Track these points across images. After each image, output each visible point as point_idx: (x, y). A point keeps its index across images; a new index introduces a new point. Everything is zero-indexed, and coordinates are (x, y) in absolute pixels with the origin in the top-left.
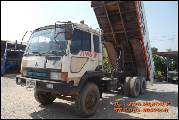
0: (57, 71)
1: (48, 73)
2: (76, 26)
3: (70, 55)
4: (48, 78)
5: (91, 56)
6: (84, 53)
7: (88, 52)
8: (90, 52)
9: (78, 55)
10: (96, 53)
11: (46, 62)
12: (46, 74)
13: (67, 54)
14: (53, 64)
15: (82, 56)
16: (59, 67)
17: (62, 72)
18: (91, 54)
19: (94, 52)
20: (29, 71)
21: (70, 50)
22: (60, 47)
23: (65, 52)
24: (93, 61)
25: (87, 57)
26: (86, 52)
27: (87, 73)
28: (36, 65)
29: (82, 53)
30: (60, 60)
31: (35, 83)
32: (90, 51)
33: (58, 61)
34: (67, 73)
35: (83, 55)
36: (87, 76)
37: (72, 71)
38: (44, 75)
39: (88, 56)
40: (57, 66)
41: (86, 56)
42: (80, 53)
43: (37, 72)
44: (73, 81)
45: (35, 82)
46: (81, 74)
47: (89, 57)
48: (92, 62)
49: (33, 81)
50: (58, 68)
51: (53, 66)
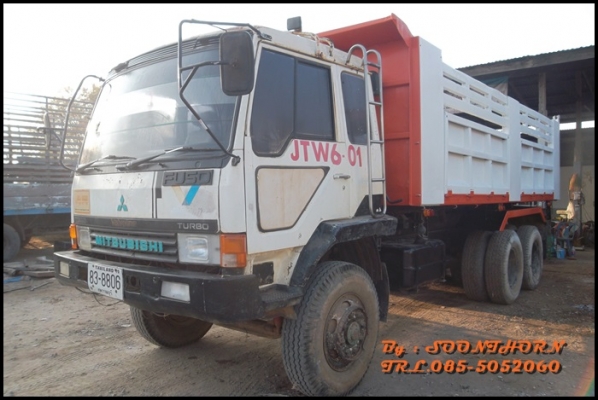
0: (200, 227)
1: (168, 238)
2: (269, 37)
3: (252, 160)
4: (170, 255)
5: (336, 158)
6: (310, 148)
7: (324, 143)
8: (331, 144)
9: (286, 159)
10: (356, 147)
11: (159, 193)
12: (160, 242)
13: (238, 157)
14: (186, 199)
15: (301, 162)
16: (210, 211)
17: (221, 233)
18: (336, 150)
19: (349, 143)
20: (98, 232)
21: (249, 139)
22: (208, 131)
23: (231, 149)
24: (346, 178)
25: (322, 163)
26: (317, 143)
27: (323, 229)
28: (120, 209)
29: (301, 148)
30: (210, 182)
31: (121, 281)
32: (333, 138)
33: (202, 187)
34: (245, 233)
35: (306, 159)
36: (328, 242)
37: (264, 227)
38: (155, 247)
39: (326, 159)
40: (202, 210)
41: (318, 159)
42: (291, 148)
43: (125, 235)
44: (272, 263)
45: (121, 275)
46: (302, 234)
47: (329, 163)
48: (343, 182)
49: (110, 274)
50: (206, 216)
51: (184, 207)
